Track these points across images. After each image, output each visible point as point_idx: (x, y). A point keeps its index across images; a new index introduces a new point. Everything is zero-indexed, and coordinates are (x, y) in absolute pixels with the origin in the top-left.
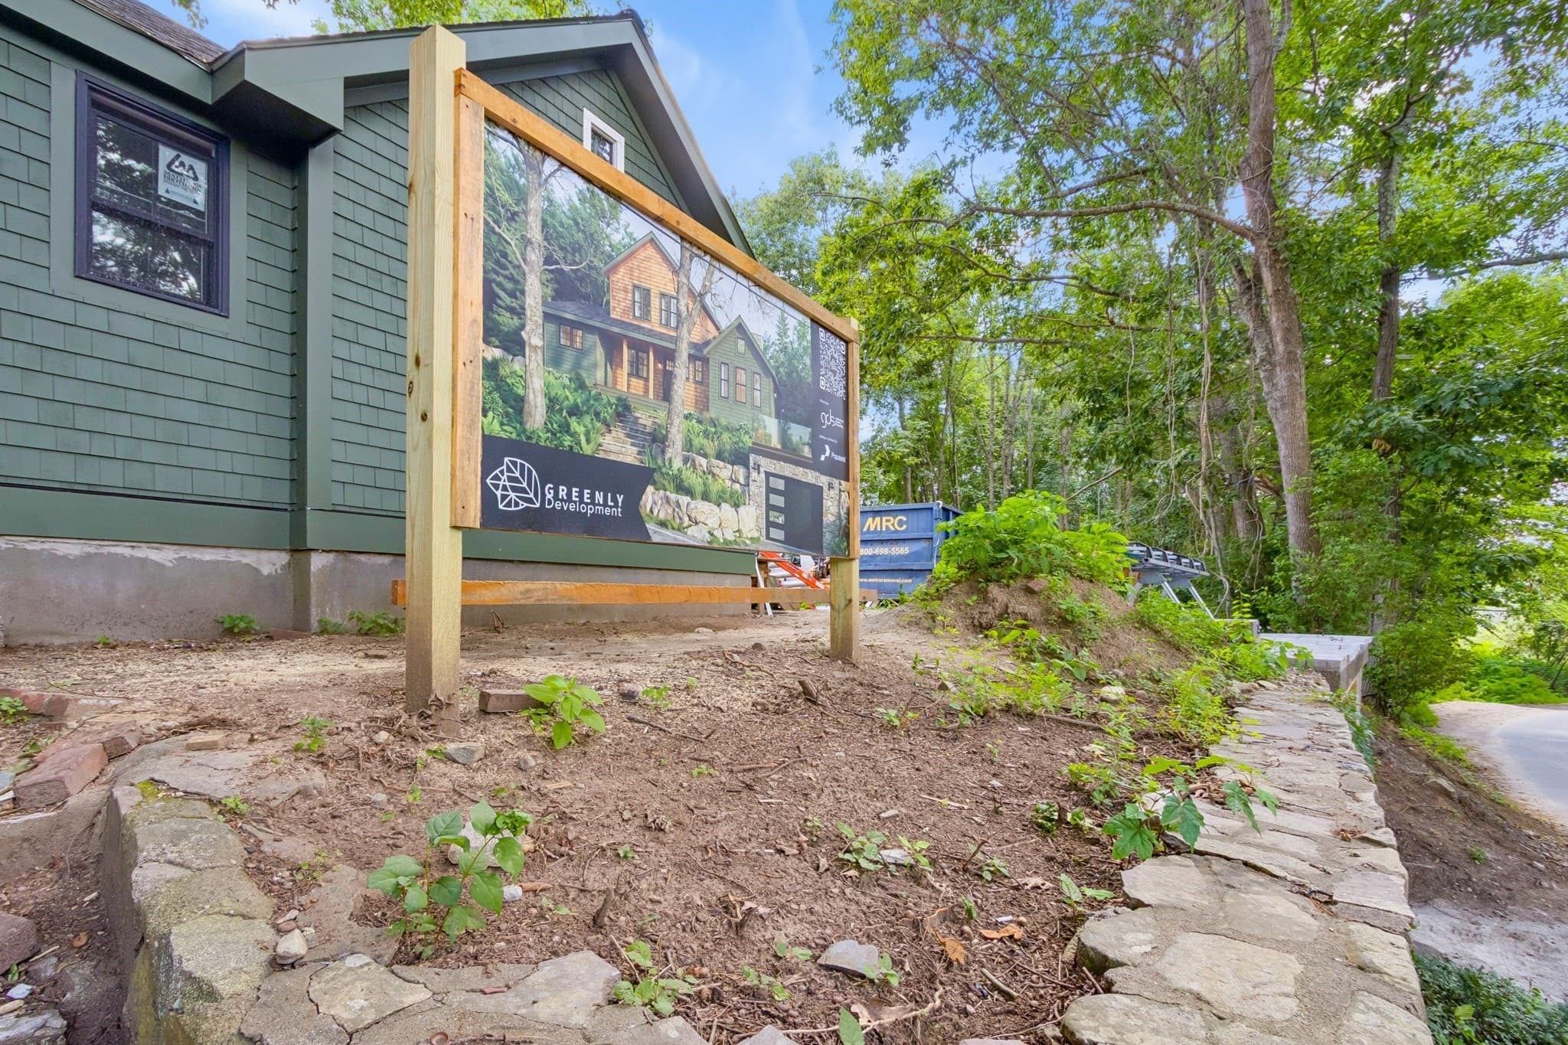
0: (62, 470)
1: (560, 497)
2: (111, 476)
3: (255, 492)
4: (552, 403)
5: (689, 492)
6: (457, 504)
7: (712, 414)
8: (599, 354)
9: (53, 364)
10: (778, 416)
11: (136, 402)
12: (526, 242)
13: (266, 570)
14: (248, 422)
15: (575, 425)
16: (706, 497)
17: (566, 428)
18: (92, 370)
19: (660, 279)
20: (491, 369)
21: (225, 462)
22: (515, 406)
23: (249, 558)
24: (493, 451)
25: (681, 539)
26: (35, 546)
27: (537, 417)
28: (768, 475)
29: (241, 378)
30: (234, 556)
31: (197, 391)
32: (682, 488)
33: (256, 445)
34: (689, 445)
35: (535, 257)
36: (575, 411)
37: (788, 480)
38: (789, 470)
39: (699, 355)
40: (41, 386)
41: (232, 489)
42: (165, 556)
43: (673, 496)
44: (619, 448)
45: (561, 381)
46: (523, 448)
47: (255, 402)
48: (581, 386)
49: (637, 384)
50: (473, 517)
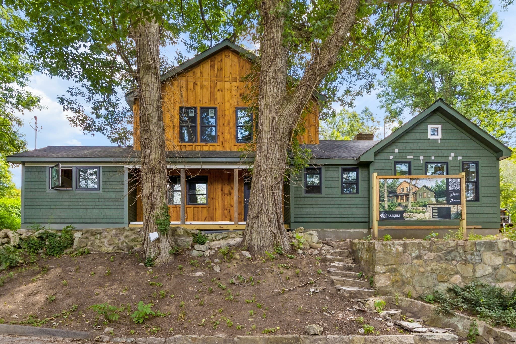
0: (340, 220)
1: (390, 216)
2: (345, 220)
3: (363, 220)
4: (388, 206)
5: (413, 213)
6: (377, 218)
7: (418, 201)
8: (395, 198)
9: (340, 206)
10: (435, 197)
11: (348, 209)
12: (385, 189)
13: (365, 232)
14: (362, 209)
15: (392, 207)
16: (416, 213)
17: (390, 208)
18: (343, 206)
19: (406, 185)
20: (380, 204)
21: (359, 216)
22: (384, 207)
23: (362, 230)
24: (381, 212)
25: (411, 219)
26: (338, 230)
27: (386, 208)
28: (432, 208)
29: (361, 203)
30: (360, 230)
31: (355, 206)
32: (411, 212)
33: (363, 213)
34: (412, 206)
35: (386, 191)
36: (392, 206)
37: (438, 208)
38: (439, 206)
39: (415, 193)
40: (339, 209)
41: (360, 220)
42: (351, 231)
43: (409, 214)
44: (399, 209)
45: (390, 203)
46: (385, 211)
47: (363, 206)
48: (392, 203)
49: (402, 201)
50: (379, 219)
